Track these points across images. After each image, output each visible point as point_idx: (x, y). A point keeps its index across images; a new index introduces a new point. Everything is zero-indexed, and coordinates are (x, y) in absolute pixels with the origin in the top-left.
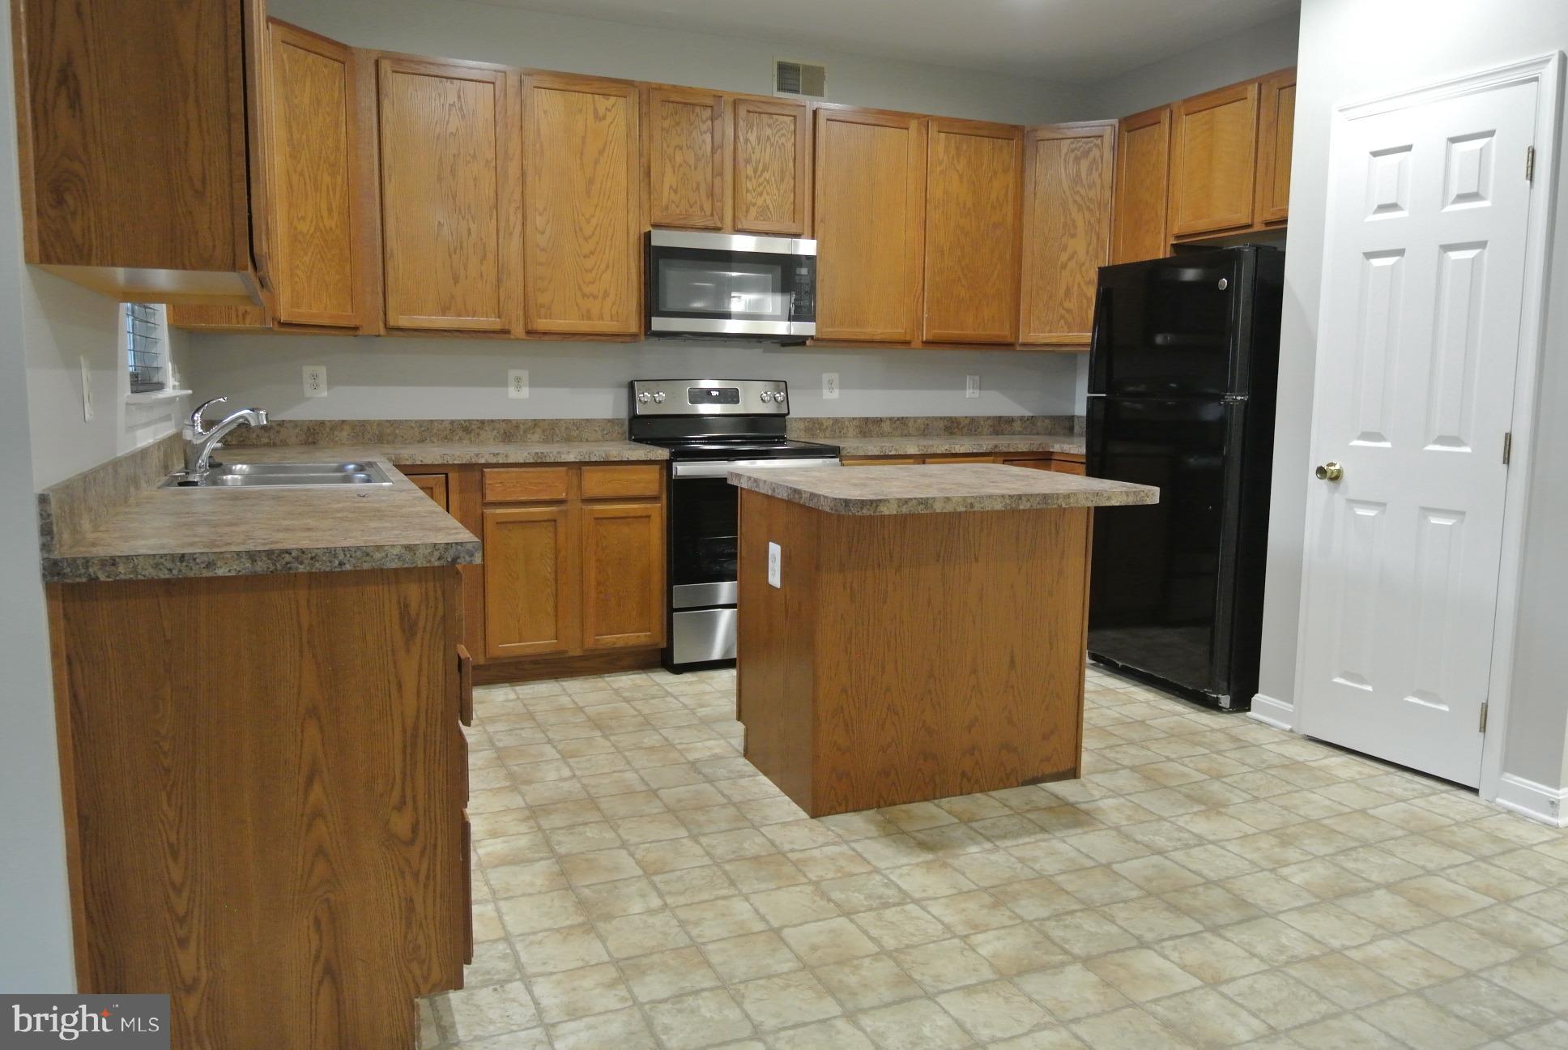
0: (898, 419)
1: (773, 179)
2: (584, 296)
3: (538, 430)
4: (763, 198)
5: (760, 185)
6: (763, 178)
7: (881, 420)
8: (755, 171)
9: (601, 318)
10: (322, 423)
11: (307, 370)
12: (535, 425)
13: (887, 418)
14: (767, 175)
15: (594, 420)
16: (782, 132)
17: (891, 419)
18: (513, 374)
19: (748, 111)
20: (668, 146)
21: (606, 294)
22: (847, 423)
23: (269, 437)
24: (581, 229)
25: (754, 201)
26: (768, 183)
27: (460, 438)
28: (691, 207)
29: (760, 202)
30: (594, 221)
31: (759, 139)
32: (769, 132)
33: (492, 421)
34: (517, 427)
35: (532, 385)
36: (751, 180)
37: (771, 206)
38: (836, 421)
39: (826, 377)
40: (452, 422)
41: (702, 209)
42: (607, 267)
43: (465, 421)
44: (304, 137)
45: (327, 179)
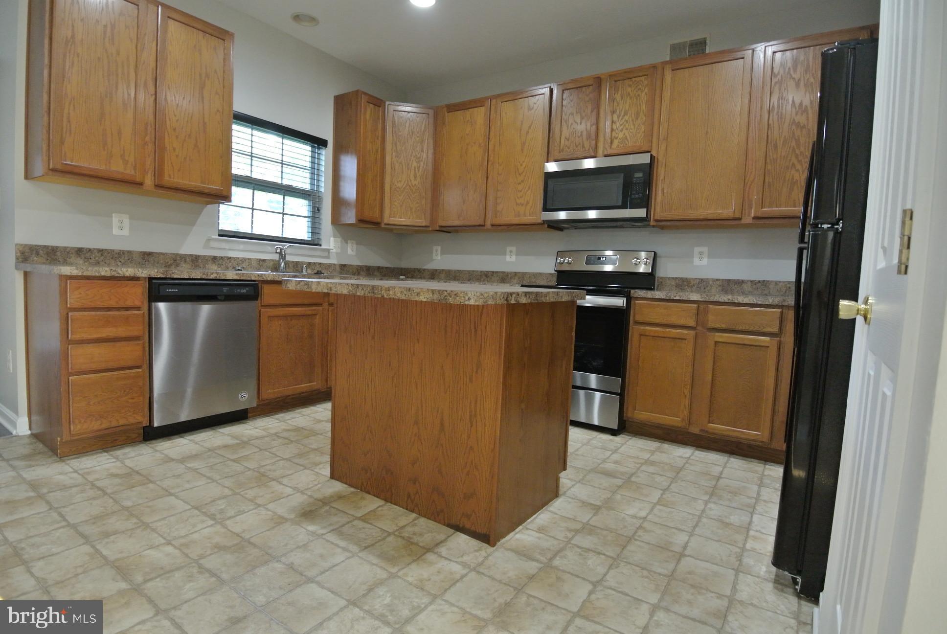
0: (759, 282)
1: (630, 119)
2: (517, 204)
3: (517, 278)
4: (623, 133)
5: (622, 125)
6: (624, 120)
7: (743, 281)
8: (618, 117)
9: (525, 215)
10: (436, 270)
11: (435, 248)
12: (516, 274)
13: (748, 281)
14: (626, 118)
15: (544, 273)
16: (639, 87)
17: (752, 281)
18: (509, 249)
19: (615, 81)
20: (566, 115)
21: (528, 203)
22: (711, 283)
23: (420, 276)
24: (518, 169)
25: (617, 136)
26: (627, 122)
27: (484, 280)
28: (577, 147)
29: (621, 135)
30: (524, 164)
31: (622, 96)
32: (629, 90)
33: (497, 272)
34: (507, 275)
35: (518, 254)
36: (615, 123)
37: (628, 138)
38: (702, 280)
39: (697, 250)
40: (481, 272)
41: (583, 147)
42: (529, 188)
43: (486, 271)
44: (403, 148)
45: (415, 164)
